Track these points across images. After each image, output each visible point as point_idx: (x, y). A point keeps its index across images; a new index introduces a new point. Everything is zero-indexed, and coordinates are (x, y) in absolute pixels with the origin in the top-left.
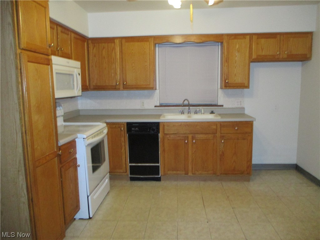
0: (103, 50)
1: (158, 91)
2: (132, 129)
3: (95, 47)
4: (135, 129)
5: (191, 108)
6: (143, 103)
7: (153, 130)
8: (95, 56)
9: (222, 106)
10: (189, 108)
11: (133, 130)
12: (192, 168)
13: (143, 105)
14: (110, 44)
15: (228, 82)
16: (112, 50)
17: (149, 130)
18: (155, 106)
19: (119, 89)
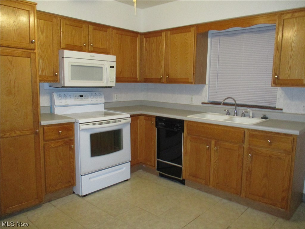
0: (153, 43)
1: (208, 86)
2: (160, 123)
3: (147, 42)
4: (162, 123)
5: (237, 108)
6: (192, 98)
7: (177, 127)
8: (147, 50)
9: (282, 110)
10: (236, 109)
11: (160, 125)
12: (213, 180)
13: (192, 101)
14: (158, 38)
15: (278, 78)
16: (160, 44)
17: (173, 127)
18: (202, 103)
19: (163, 83)
